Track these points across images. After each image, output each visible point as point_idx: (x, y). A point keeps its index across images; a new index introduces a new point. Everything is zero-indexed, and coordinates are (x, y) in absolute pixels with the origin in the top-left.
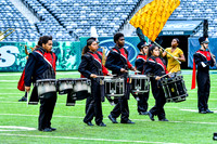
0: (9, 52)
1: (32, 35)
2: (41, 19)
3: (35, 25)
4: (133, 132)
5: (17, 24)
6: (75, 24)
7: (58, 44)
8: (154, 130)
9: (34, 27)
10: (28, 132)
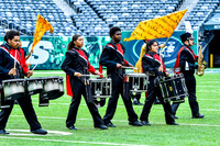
0: (42, 47)
1: (68, 29)
2: (78, 11)
3: (72, 17)
4: (181, 138)
5: (51, 16)
6: (116, 17)
7: (96, 39)
8: (204, 136)
9: (70, 20)
10: (63, 137)
